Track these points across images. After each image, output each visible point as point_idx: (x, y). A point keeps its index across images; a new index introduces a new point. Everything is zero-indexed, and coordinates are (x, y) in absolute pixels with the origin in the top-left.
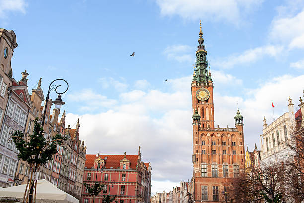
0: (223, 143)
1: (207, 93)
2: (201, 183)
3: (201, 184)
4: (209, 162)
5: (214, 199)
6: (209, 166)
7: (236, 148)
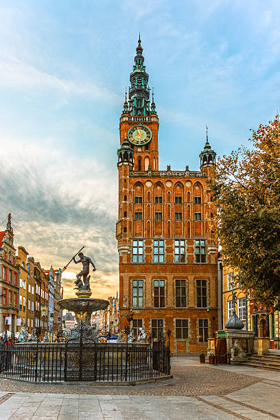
0: (178, 200)
1: (148, 133)
2: (131, 274)
3: (130, 278)
4: (149, 234)
5: (156, 305)
6: (148, 243)
7: (200, 209)
